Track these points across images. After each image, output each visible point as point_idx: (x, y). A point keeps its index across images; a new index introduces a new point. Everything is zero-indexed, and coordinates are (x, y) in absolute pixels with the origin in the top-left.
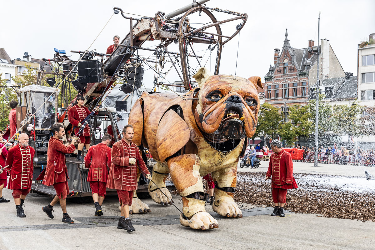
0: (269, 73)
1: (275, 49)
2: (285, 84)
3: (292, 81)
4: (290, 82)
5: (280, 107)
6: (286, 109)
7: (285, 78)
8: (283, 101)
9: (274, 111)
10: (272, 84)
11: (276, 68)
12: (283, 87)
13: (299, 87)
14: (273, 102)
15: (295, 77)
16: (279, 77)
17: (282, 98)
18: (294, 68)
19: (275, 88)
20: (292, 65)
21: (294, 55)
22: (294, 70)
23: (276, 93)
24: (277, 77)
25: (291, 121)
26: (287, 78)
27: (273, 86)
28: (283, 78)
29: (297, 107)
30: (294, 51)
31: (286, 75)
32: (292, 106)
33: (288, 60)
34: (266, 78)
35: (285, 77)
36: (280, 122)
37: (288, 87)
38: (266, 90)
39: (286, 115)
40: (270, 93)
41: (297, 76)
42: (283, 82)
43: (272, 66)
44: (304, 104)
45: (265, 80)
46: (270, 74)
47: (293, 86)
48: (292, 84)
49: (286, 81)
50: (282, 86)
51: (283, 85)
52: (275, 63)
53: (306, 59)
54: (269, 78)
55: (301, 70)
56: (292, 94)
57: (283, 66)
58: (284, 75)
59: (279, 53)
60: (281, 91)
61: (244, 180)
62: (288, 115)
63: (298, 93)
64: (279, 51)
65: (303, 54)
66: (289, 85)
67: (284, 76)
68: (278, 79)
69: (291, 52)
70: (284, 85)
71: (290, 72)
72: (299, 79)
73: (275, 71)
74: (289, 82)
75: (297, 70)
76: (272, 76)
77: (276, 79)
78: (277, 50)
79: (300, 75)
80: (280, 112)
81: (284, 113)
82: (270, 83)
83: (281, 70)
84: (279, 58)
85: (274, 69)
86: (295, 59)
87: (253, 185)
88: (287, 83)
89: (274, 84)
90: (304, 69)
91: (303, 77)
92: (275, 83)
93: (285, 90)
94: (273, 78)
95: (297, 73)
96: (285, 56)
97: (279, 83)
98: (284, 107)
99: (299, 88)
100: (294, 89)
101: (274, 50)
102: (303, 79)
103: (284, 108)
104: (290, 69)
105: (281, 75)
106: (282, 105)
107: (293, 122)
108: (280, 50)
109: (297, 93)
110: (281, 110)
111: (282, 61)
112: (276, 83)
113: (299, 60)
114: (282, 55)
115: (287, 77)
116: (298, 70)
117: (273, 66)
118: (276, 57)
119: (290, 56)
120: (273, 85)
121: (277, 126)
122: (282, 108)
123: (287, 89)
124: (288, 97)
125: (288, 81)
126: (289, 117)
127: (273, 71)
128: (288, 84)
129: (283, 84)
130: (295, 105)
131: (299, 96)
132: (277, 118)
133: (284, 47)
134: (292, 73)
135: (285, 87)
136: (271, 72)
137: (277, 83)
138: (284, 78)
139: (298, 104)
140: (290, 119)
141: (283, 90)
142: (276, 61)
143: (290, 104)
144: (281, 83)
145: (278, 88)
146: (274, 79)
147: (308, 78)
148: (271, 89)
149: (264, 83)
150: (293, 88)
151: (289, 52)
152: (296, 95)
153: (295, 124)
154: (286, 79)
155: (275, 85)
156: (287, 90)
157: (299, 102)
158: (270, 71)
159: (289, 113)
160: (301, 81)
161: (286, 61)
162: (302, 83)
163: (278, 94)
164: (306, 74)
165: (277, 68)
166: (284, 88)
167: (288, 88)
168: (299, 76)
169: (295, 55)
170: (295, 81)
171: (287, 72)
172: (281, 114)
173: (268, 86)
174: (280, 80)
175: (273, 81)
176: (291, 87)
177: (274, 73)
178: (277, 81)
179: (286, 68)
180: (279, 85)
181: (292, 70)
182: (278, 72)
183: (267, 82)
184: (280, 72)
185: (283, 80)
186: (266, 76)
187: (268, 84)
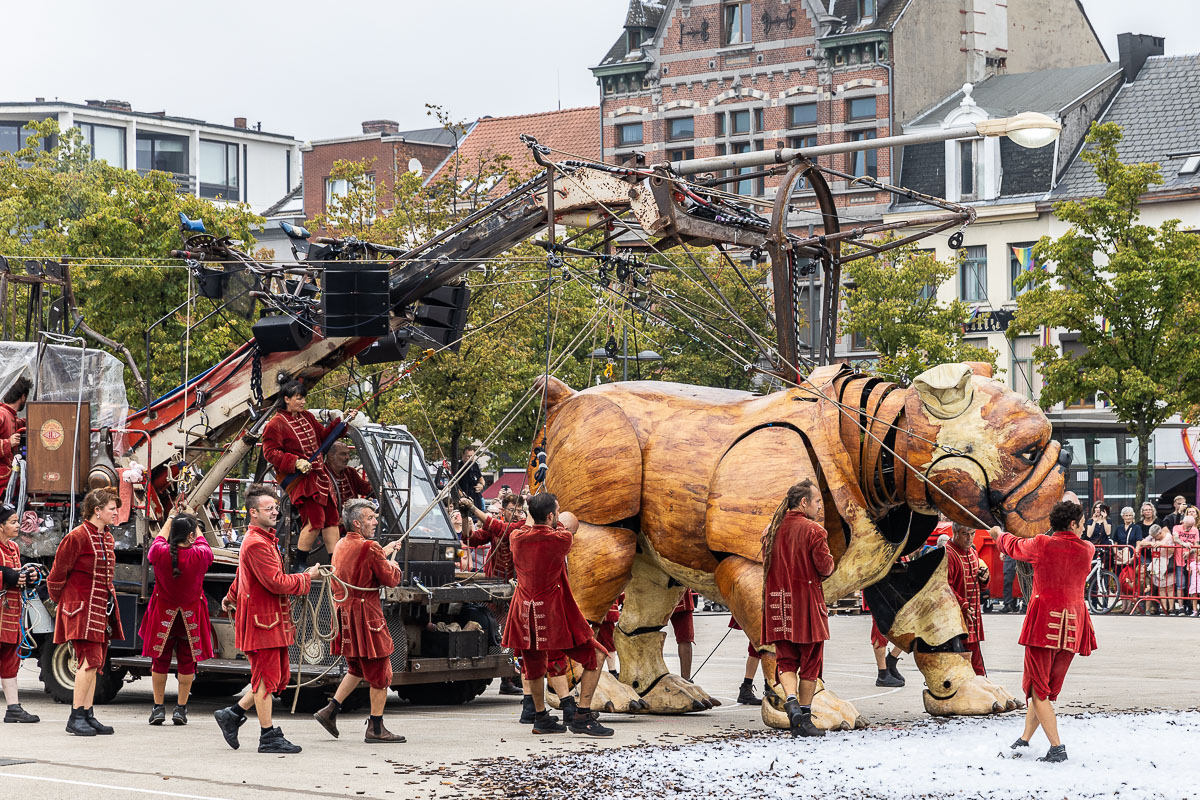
2: (734, 114)
3: (782, 95)
4: (766, 96)
7: (736, 74)
10: (645, 111)
11: (672, 14)
12: (720, 132)
13: (826, 128)
15: (802, 65)
16: (697, 66)
18: (792, 10)
19: (669, 138)
22: (791, 22)
24: (682, 68)
26: (746, 71)
27: (656, 123)
28: (718, 75)
31: (740, 53)
34: (605, 78)
35: (733, 68)
37: (759, 128)
38: (611, 152)
41: (811, 63)
42: (721, 97)
45: (598, 89)
46: (632, 48)
47: (791, 126)
48: (783, 114)
49: (745, 91)
50: (713, 128)
51: (720, 116)
54: (627, 77)
55: (839, 24)
58: (725, 56)
66: (765, 116)
67: (731, 62)
68: (689, 79)
70: (727, 119)
71: (768, 36)
72: (826, 79)
73: (665, 33)
74: (762, 97)
75: (814, 24)
76: (650, 65)
77: (672, 81)
79: (832, 52)
82: (635, 109)
83: (705, 25)
85: (658, 16)
88: (751, 105)
89: (662, 114)
90: (854, 20)
91: (853, 66)
92: (671, 107)
93: (739, 148)
94: (654, 73)
95: (811, 40)
97: (697, 104)
99: (831, 136)
100: (798, 140)
102: (858, 79)
104: (766, 18)
105: (710, 53)
112: (673, 104)
115: (745, 65)
116: (822, 24)
120: (655, 116)
123: (747, 144)
124: (761, 191)
125: (756, 94)
127: (650, 31)
128: (758, 111)
129: (719, 109)
134: (780, 44)
135: (735, 131)
136: (637, 35)
137: (684, 103)
138: (728, 74)
141: (720, 146)
144: (711, 103)
145: (691, 137)
146: (664, 81)
147: (888, 74)
148: (640, 143)
149: (598, 104)
150: (790, 138)
154: (742, 77)
155: (670, 121)
158: (632, 29)
160: (840, 88)
162: (849, 101)
164: (872, 45)
165: (678, 12)
166: (728, 138)
167: (759, 136)
168: (826, 65)
170: (800, 93)
171: (748, 37)
173: (619, 127)
174: (702, 88)
175: (654, 97)
176: (775, 132)
177: (661, 43)
178: (680, 91)
179: (737, 10)
180: (696, 120)
181: (782, 21)
182: (689, 33)
183: (617, 104)
184: (700, 33)
185: (722, 89)
186: (605, 59)
187: (622, 110)
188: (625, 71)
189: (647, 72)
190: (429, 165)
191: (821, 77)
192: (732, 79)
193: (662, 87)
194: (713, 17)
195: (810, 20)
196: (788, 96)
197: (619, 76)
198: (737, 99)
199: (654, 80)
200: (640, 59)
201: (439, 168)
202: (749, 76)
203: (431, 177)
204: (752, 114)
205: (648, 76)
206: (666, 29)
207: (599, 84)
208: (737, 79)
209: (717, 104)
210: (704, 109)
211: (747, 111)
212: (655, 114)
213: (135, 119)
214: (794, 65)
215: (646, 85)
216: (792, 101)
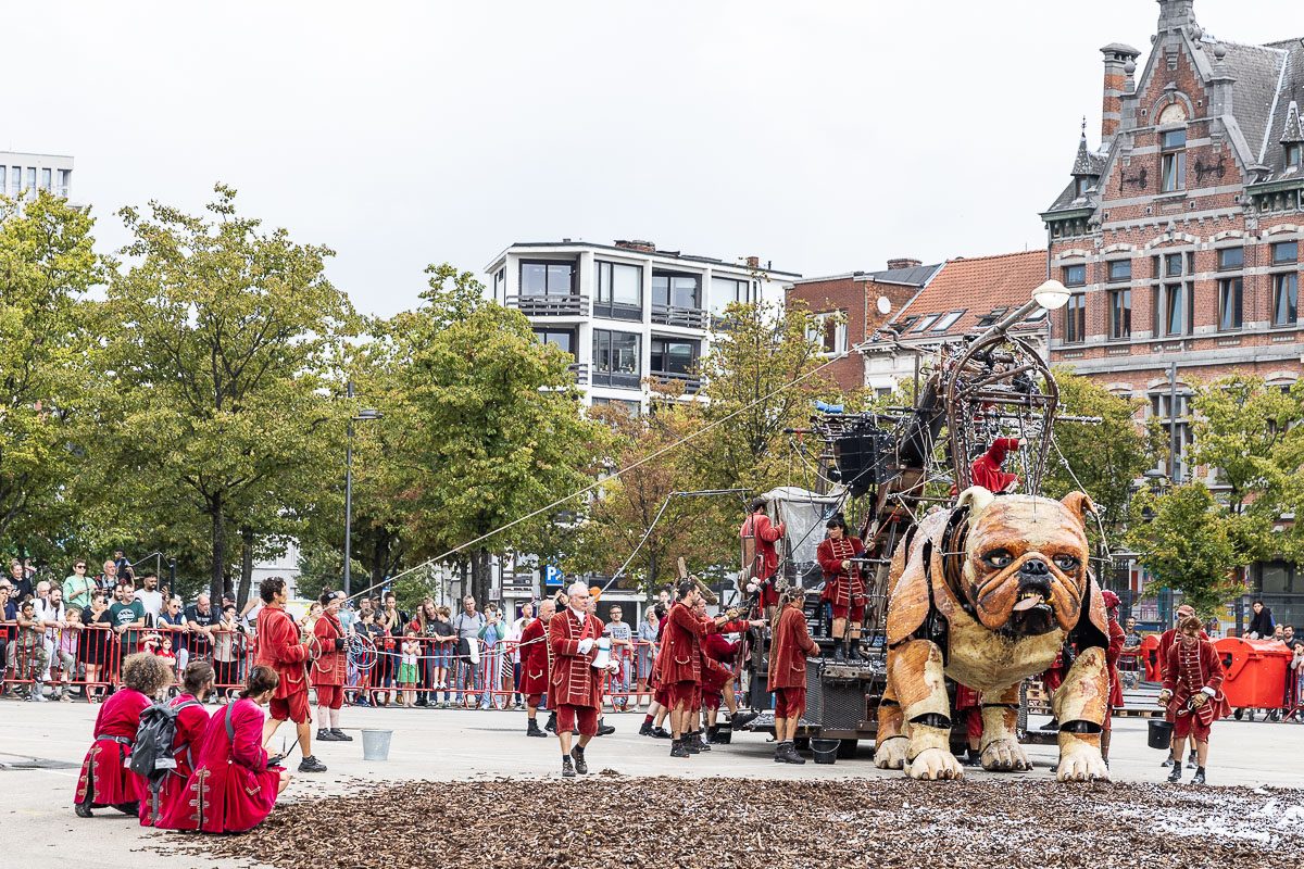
0: (1075, 189)
1: (1105, 51)
2: (1168, 256)
3: (1212, 239)
4: (1198, 240)
5: (1140, 395)
6: (1178, 404)
7: (1170, 219)
8: (1155, 359)
9: (1108, 417)
10: (1088, 253)
11: (1115, 163)
12: (1155, 275)
13: (1252, 271)
14: (1099, 362)
15: (1230, 211)
16: (1135, 212)
17: (1156, 335)
18: (1222, 159)
19: (1111, 280)
20: (1206, 141)
21: (1221, 82)
22: (1221, 170)
23: (1117, 311)
24: (1122, 213)
25: (1209, 478)
26: (1179, 217)
27: (1097, 265)
28: (1154, 220)
29: (1240, 393)
30: (1220, 56)
31: (1174, 200)
32: (1209, 386)
33: (1186, 111)
34: (1052, 223)
35: (1168, 213)
36: (1140, 482)
37: (1191, 271)
39: (1178, 440)
40: (1083, 310)
41: (1238, 209)
42: (1157, 241)
43: (1092, 149)
44: (1286, 374)
45: (1046, 233)
46: (1078, 195)
47: (1220, 269)
48: (1213, 257)
49: (1178, 236)
50: (1149, 270)
51: (1156, 258)
52: (1107, 128)
53: (1293, 104)
54: (1073, 221)
55: (1267, 172)
56: (1210, 313)
57: (1155, 149)
58: (1162, 202)
59: (1130, 72)
60: (1147, 295)
61: (933, 827)
62: (1190, 439)
63: (1247, 309)
64: (1129, 63)
65: (1278, 73)
66: (1197, 259)
67: (1166, 208)
68: (1127, 224)
69: (1204, 65)
70: (1162, 262)
71: (1200, 183)
72: (1253, 224)
73: (1107, 180)
74: (1194, 241)
75: (1242, 173)
76: (1092, 210)
77: (1113, 225)
78: (1118, 54)
79: (1258, 198)
80: (1140, 424)
81: (1167, 427)
82: (1079, 252)
83: (1144, 173)
84: (1135, 104)
85: (1103, 164)
86: (1229, 106)
87: (988, 858)
88: (1183, 249)
89: (1102, 257)
90: (1280, 168)
91: (1278, 212)
92: (1111, 251)
93: (1172, 289)
94: (1095, 218)
95: (1239, 187)
96: (1171, 85)
97: (1134, 248)
98: (1166, 391)
99: (1255, 278)
100: (1226, 281)
101: (1102, 56)
102: (1281, 225)
103: (1168, 398)
104: (1198, 166)
105: (1146, 199)
106: (1155, 382)
107: (1219, 478)
108: (1134, 55)
109: (1245, 306)
110: (1148, 410)
111: (1151, 121)
112: (1113, 247)
113: (1251, 114)
114: (1148, 84)
115: (1179, 211)
116: (1249, 173)
117: (1096, 145)
118: (1116, 93)
119: (1201, 90)
120: (1096, 258)
121: (1125, 506)
122: (1155, 398)
123: (1179, 285)
124: (1190, 331)
125: (1188, 238)
126: (1197, 452)
127: (1095, 177)
128: (1191, 254)
129: (1155, 252)
130: (1230, 377)
131: (1252, 324)
132: (1126, 459)
133: (1163, 34)
134: (1211, 191)
135: (1169, 274)
136: (1083, 183)
137: (1124, 246)
138: (1163, 219)
139: (1247, 375)
140: (1202, 462)
141: (1156, 288)
142: (1115, 116)
143: (1199, 372)
144: (1147, 246)
145: (1129, 279)
146: (1105, 226)
148: (1083, 284)
149: (1046, 248)
150: (1218, 280)
151: (1192, 68)
152: (1238, 320)
153: (1234, 491)
154: (1177, 222)
155: (1110, 263)
156: (1184, 290)
157: (1255, 363)
158: (1078, 178)
159: (1195, 429)
160: (1265, 233)
161: (1173, 117)
162: (1273, 245)
163: (1128, 313)
164: (1295, 191)
165: (1120, 160)
166: (1162, 280)
167: (1190, 278)
168: (1253, 209)
169: (1231, 82)
170: (1228, 237)
171: (1182, 185)
172: (1147, 433)
173: (1065, 269)
174: (1140, 233)
175: (1097, 240)
176: (1205, 274)
177: (1103, 190)
178: (1120, 235)
179: (1174, 158)
180: (1133, 262)
181: (1214, 169)
182: (1128, 181)
183: (1063, 247)
184: (1139, 181)
185: (1157, 234)
186: (1054, 205)
187: (1067, 253)
188: (1070, 216)
189: (1090, 217)
190: (897, 302)
191: (1248, 222)
192: (1166, 224)
193: (1104, 231)
194: (1150, 165)
195: (1238, 168)
196: (1217, 240)
197: (1065, 220)
198: (1170, 243)
199: (1097, 224)
200: (1086, 204)
201: (907, 306)
202: (1182, 221)
203: (900, 313)
204: (1184, 257)
205: (1090, 221)
206: (1108, 177)
207: (1047, 228)
208: (1172, 225)
210: (1141, 252)
211: (1180, 254)
212: (1096, 257)
213: (651, 258)
214: (1223, 211)
215: (1090, 229)
216: (1221, 245)
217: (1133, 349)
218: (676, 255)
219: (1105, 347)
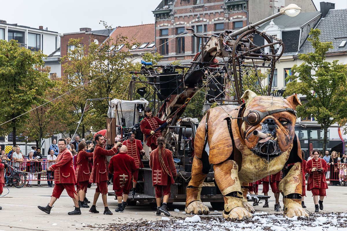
0: (164, 3)
2: (197, 26)
3: (213, 20)
4: (208, 21)
7: (198, 13)
10: (169, 25)
15: (219, 11)
16: (186, 11)
17: (193, 53)
19: (177, 34)
23: (180, 44)
24: (181, 11)
26: (201, 13)
27: (173, 29)
28: (193, 14)
31: (199, 7)
34: (156, 14)
35: (197, 11)
37: (205, 31)
38: (158, 38)
40: (168, 44)
41: (222, 10)
42: (194, 21)
45: (154, 18)
46: (165, 5)
47: (216, 30)
48: (213, 26)
49: (201, 19)
51: (193, 27)
54: (164, 14)
58: (195, 8)
60: (190, 39)
66: (207, 27)
67: (197, 10)
68: (183, 15)
70: (195, 28)
72: (227, 15)
73: (176, 0)
76: (171, 10)
77: (178, 15)
79: (229, 7)
82: (166, 24)
88: (203, 24)
89: (174, 26)
91: (236, 11)
92: (177, 24)
94: (172, 13)
95: (222, 3)
97: (186, 23)
102: (237, 15)
105: (190, 7)
112: (178, 23)
115: (201, 11)
125: (205, 20)
128: (205, 25)
129: (193, 25)
134: (212, 4)
135: (198, 32)
137: (182, 23)
138: (196, 13)
141: (193, 37)
144: (190, 23)
146: (175, 16)
147: (247, 14)
148: (167, 35)
149: (154, 23)
154: (200, 14)
155: (177, 28)
160: (231, 18)
162: (234, 23)
163: (184, 45)
164: (242, 5)
166: (195, 34)
167: (205, 33)
168: (227, 10)
170: (219, 20)
171: (202, 2)
173: (161, 30)
174: (188, 18)
175: (172, 20)
176: (210, 32)
177: (174, 3)
178: (181, 19)
180: (185, 28)
182: (183, 1)
183: (160, 22)
184: (187, 0)
185: (194, 18)
186: (157, 8)
187: (162, 25)
188: (163, 12)
189: (170, 12)
190: (100, 41)
191: (225, 15)
192: (197, 15)
193: (175, 17)
197: (161, 14)
198: (198, 21)
199: (172, 15)
200: (168, 8)
201: (104, 42)
203: (102, 45)
204: (203, 26)
205: (170, 14)
207: (155, 16)
209: (192, 23)
210: (188, 24)
211: (201, 25)
212: (172, 26)
213: (7, 26)
214: (217, 11)
215: (170, 17)
216: (216, 22)
217: (186, 57)
218: (16, 25)
219: (176, 57)
